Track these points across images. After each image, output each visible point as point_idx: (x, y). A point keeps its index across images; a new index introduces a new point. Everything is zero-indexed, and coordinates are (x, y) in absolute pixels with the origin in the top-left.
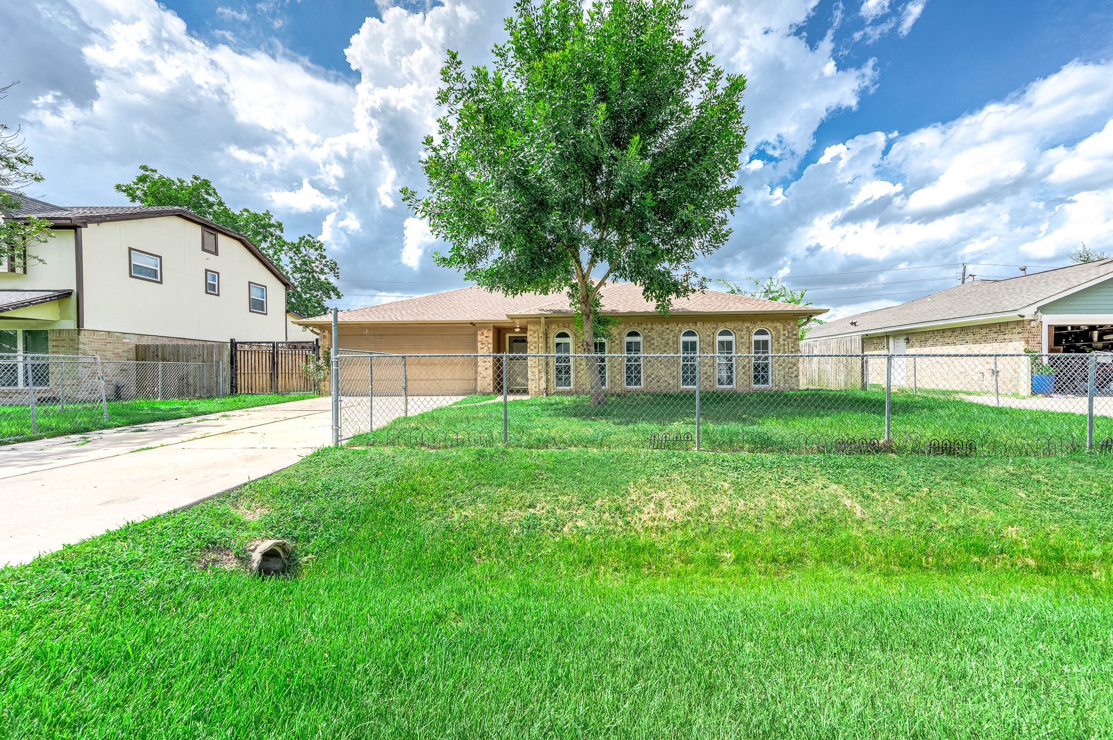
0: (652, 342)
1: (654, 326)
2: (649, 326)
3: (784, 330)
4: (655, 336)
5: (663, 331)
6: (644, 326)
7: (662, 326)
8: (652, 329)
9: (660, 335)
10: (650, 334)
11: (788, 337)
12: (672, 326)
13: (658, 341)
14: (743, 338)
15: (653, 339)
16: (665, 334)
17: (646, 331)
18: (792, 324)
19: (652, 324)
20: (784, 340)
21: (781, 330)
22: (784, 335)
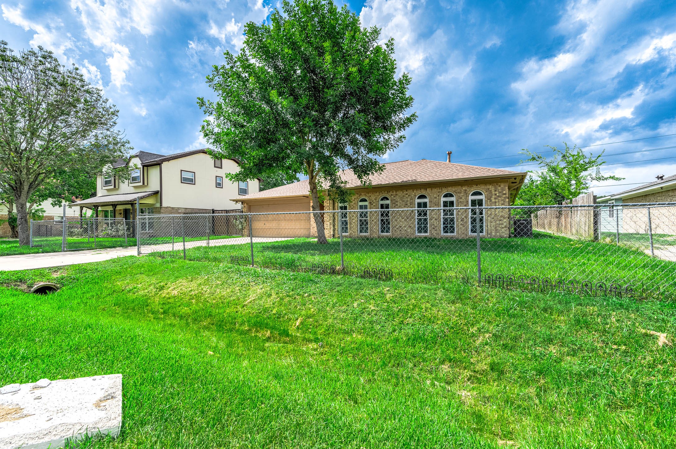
0: (396, 203)
1: (398, 193)
2: (394, 193)
3: (495, 191)
4: (399, 200)
5: (404, 196)
6: (391, 193)
7: (403, 193)
8: (396, 195)
9: (401, 199)
10: (395, 198)
11: (499, 196)
12: (410, 192)
13: (400, 203)
14: (461, 198)
15: (397, 202)
16: (405, 197)
17: (392, 197)
18: (502, 186)
19: (396, 191)
20: (495, 199)
21: (493, 191)
22: (496, 194)
